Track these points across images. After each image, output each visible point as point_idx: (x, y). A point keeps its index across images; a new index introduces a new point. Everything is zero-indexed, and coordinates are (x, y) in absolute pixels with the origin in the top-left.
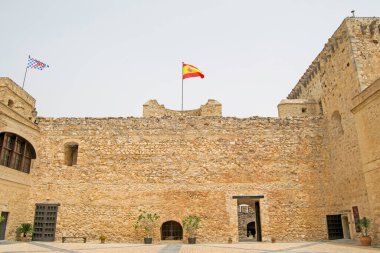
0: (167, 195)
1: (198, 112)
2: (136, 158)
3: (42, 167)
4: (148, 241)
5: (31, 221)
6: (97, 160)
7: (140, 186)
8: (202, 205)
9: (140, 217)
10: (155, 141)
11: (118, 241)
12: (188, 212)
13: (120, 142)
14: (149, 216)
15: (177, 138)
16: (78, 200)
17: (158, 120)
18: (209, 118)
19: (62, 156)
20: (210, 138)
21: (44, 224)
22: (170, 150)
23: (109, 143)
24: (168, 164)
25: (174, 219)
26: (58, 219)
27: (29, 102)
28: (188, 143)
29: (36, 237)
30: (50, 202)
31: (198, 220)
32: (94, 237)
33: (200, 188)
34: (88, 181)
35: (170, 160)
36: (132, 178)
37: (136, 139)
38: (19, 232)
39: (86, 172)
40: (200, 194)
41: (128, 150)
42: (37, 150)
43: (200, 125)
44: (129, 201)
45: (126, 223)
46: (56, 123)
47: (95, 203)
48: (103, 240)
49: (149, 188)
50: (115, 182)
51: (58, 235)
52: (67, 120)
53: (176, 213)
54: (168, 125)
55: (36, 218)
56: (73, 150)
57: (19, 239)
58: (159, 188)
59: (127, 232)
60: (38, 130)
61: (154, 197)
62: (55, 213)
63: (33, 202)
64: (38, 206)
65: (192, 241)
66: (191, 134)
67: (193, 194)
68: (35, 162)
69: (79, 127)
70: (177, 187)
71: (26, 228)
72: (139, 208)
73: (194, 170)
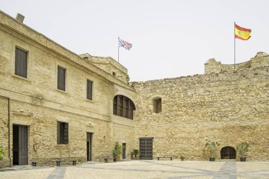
0: (225, 130)
1: (248, 65)
2: (202, 104)
3: (140, 115)
4: (212, 159)
5: (138, 148)
6: (175, 108)
7: (205, 124)
8: (252, 135)
9: (207, 144)
10: (215, 91)
11: (192, 159)
12: (240, 140)
13: (189, 94)
14: (213, 144)
15: (232, 87)
16: (165, 135)
17: (217, 74)
18: (258, 68)
19: (151, 107)
20: (259, 85)
21: (145, 150)
22: (227, 97)
23: (182, 96)
24: (225, 107)
25: (230, 145)
26: (154, 147)
27: (124, 72)
28: (241, 91)
29: (141, 158)
30: (148, 137)
31: (248, 146)
32: (176, 157)
33: (249, 124)
34: (170, 122)
35: (226, 104)
36: (199, 118)
37: (201, 91)
38: (132, 154)
39: (168, 117)
40: (250, 128)
41: (196, 99)
42: (136, 104)
43: (250, 75)
44: (198, 134)
45: (197, 149)
46: (145, 85)
47: (176, 136)
48: (182, 159)
49: (212, 124)
50: (188, 122)
51: (154, 156)
52: (152, 82)
53: (232, 141)
54: (225, 78)
55: (140, 147)
56: (158, 102)
57: (132, 159)
58: (219, 124)
59: (198, 154)
60: (134, 91)
61: (216, 131)
62: (152, 143)
63: (137, 137)
64: (141, 140)
65: (243, 160)
66: (243, 83)
67: (244, 128)
68: (136, 112)
69: (160, 86)
70: (232, 124)
71: (136, 152)
72: (206, 138)
73: (245, 111)
